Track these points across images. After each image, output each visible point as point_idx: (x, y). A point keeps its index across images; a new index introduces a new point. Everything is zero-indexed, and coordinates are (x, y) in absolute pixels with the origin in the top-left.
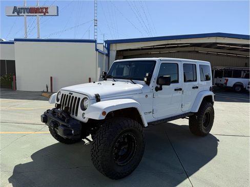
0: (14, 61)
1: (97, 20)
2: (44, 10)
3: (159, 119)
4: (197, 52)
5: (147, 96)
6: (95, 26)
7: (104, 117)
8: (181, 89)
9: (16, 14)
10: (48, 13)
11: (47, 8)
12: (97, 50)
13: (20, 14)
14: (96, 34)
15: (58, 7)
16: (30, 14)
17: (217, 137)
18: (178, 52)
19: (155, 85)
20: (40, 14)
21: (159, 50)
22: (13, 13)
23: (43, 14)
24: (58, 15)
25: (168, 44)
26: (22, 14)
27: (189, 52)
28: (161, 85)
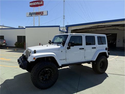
0: (25, 36)
1: (64, 16)
2: (42, 13)
3: (70, 63)
4: (118, 29)
5: (62, 51)
6: (64, 19)
7: (34, 60)
8: (83, 49)
9: (30, 15)
10: (43, 14)
11: (43, 12)
12: (60, 30)
13: (32, 16)
14: (64, 22)
15: (47, 11)
16: (36, 15)
17: (108, 75)
18: (107, 29)
19: (67, 46)
20: (40, 15)
21: (95, 29)
22: (29, 15)
23: (41, 15)
24: (47, 15)
25: (99, 26)
26: (33, 15)
27: (113, 29)
28: (70, 46)
